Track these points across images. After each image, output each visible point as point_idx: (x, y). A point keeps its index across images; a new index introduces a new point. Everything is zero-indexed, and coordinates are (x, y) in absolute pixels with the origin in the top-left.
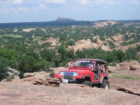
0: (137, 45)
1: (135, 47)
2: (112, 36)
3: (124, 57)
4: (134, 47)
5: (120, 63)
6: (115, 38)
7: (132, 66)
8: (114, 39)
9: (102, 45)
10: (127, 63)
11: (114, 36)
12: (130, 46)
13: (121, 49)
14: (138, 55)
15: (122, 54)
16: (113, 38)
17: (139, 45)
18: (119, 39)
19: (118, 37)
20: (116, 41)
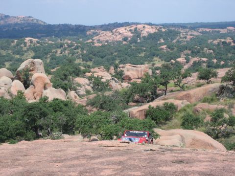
2: (121, 65)
6: (128, 70)
9: (45, 88)
11: (128, 66)
16: (122, 71)
18: (140, 73)
19: (139, 69)
20: (132, 78)
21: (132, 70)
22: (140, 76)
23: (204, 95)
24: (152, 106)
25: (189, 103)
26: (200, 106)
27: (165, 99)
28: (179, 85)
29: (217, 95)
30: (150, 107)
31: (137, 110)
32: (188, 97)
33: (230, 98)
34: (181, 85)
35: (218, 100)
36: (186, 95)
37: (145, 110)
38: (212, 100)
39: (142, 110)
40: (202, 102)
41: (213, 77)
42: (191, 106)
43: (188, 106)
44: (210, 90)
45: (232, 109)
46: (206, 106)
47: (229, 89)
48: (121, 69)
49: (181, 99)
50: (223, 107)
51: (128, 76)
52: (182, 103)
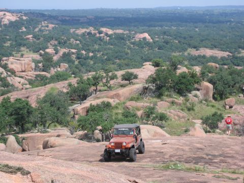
0: (70, 85)
1: (65, 91)
2: (4, 58)
3: (32, 119)
4: (62, 92)
5: (20, 136)
6: (12, 63)
7: (47, 142)
8: (11, 66)
10: (39, 134)
11: (11, 59)
12: (52, 89)
13: (28, 97)
14: (72, 113)
15: (26, 111)
16: (6, 64)
17: (76, 85)
18: (23, 66)
19: (23, 62)
20: (16, 71)
21: (16, 63)
22: (23, 69)
23: (130, 94)
24: (93, 104)
25: (119, 101)
26: (130, 104)
27: (98, 98)
28: (107, 86)
29: (140, 94)
30: (91, 105)
31: (81, 108)
32: (117, 96)
33: (152, 97)
34: (109, 85)
35: (143, 98)
36: (116, 94)
37: (87, 107)
38: (138, 99)
39: (84, 108)
40: (129, 101)
41: (134, 78)
42: (121, 104)
43: (119, 104)
44: (135, 90)
45: (157, 107)
46: (134, 103)
47: (151, 89)
48: (5, 62)
49: (112, 97)
50: (148, 104)
51: (13, 69)
52: (114, 101)
